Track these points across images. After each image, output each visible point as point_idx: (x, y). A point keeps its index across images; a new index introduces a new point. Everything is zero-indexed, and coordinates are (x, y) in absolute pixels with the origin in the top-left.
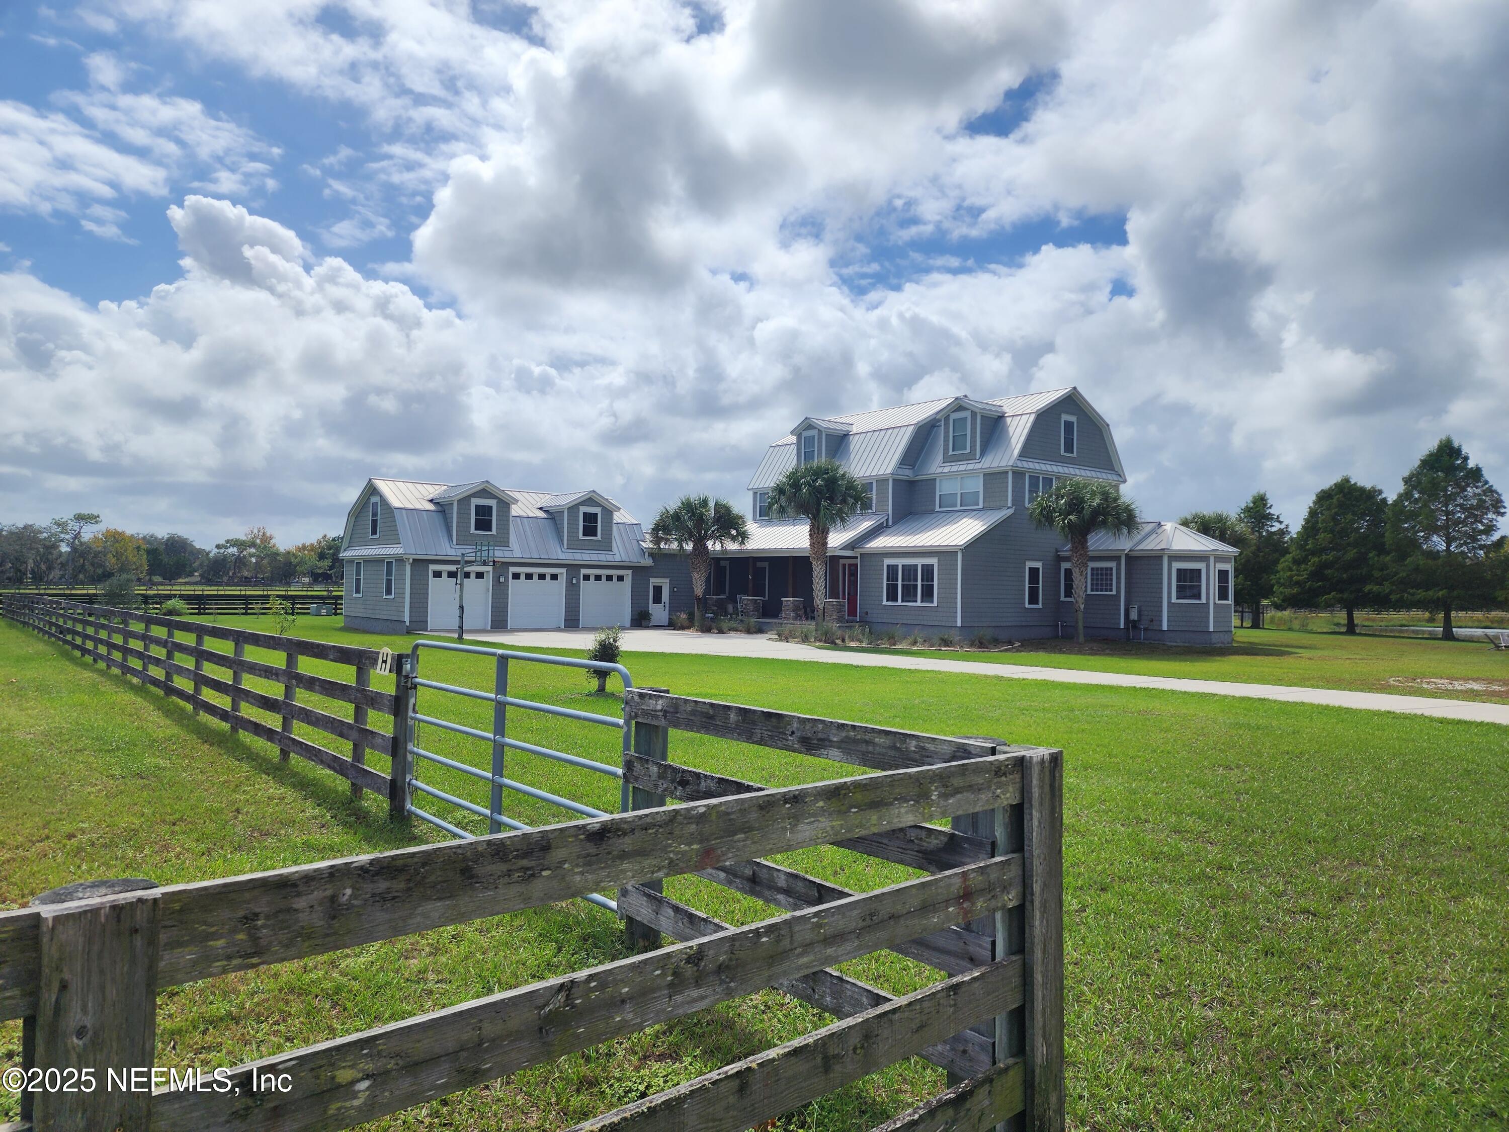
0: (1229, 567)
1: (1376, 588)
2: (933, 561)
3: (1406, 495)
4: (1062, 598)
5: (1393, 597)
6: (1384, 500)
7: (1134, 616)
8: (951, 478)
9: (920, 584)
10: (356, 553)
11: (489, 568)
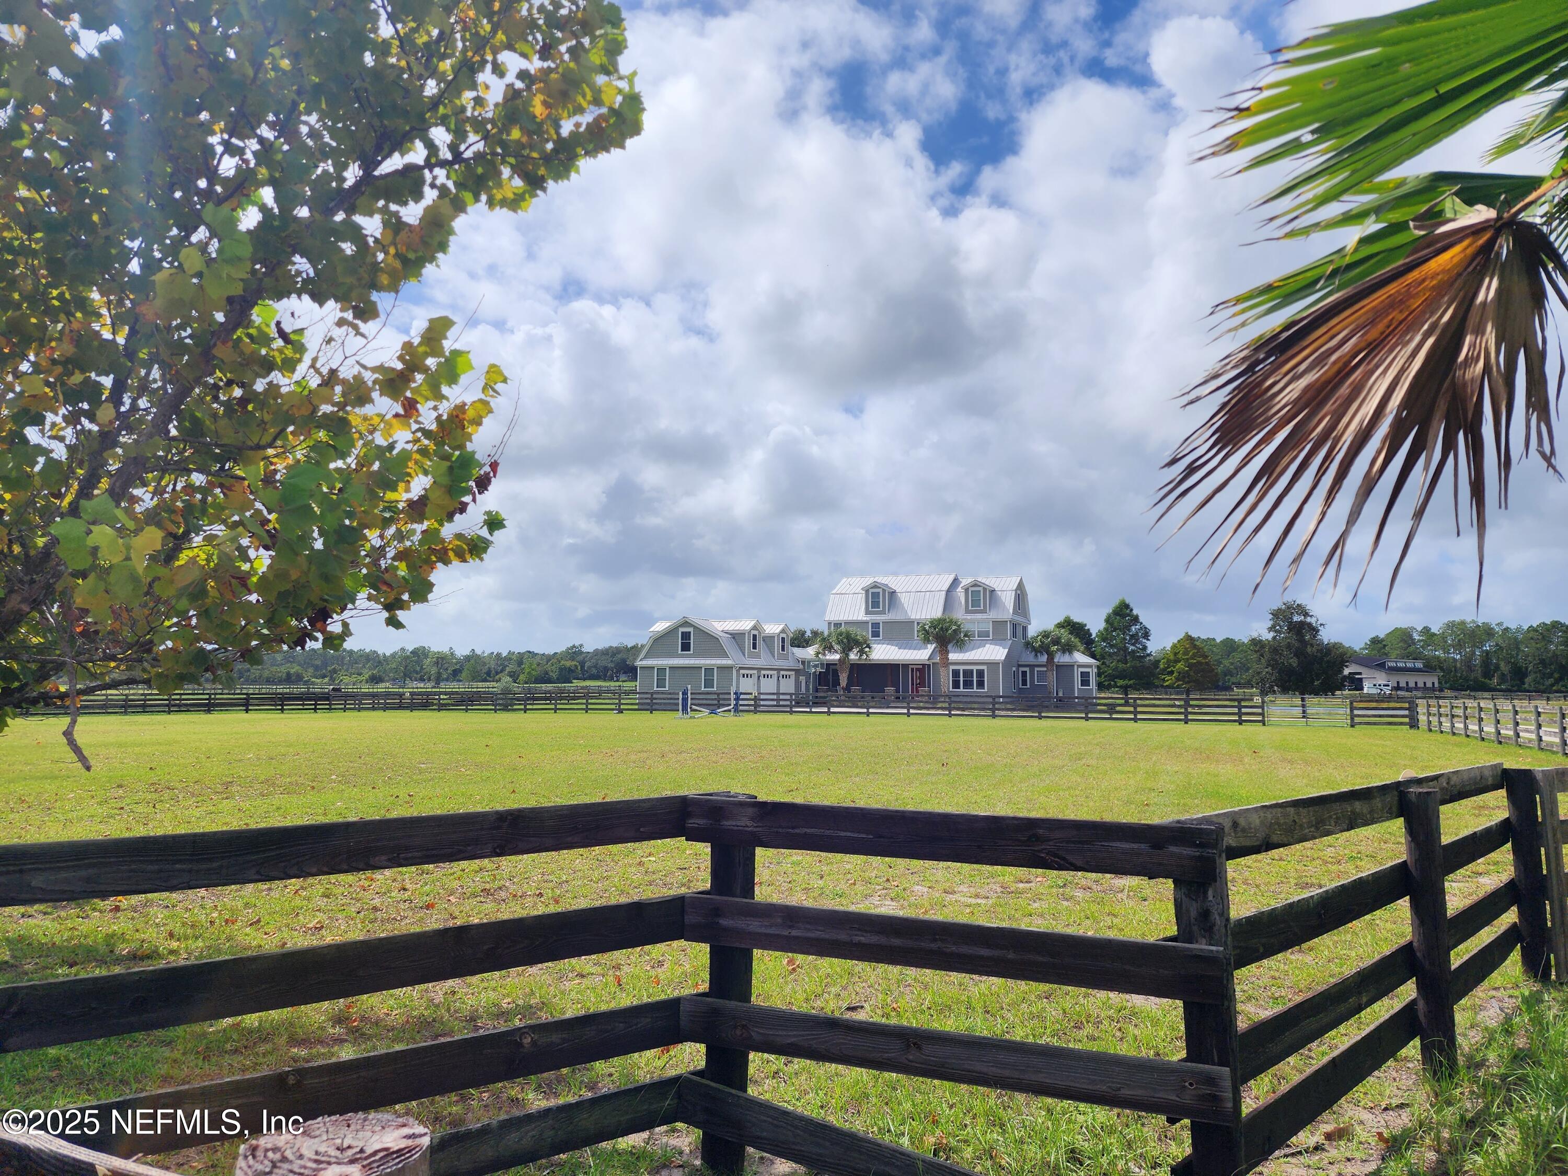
2: (984, 668)
4: (1021, 686)
7: (1061, 695)
8: (972, 621)
9: (975, 679)
10: (660, 662)
11: (755, 672)
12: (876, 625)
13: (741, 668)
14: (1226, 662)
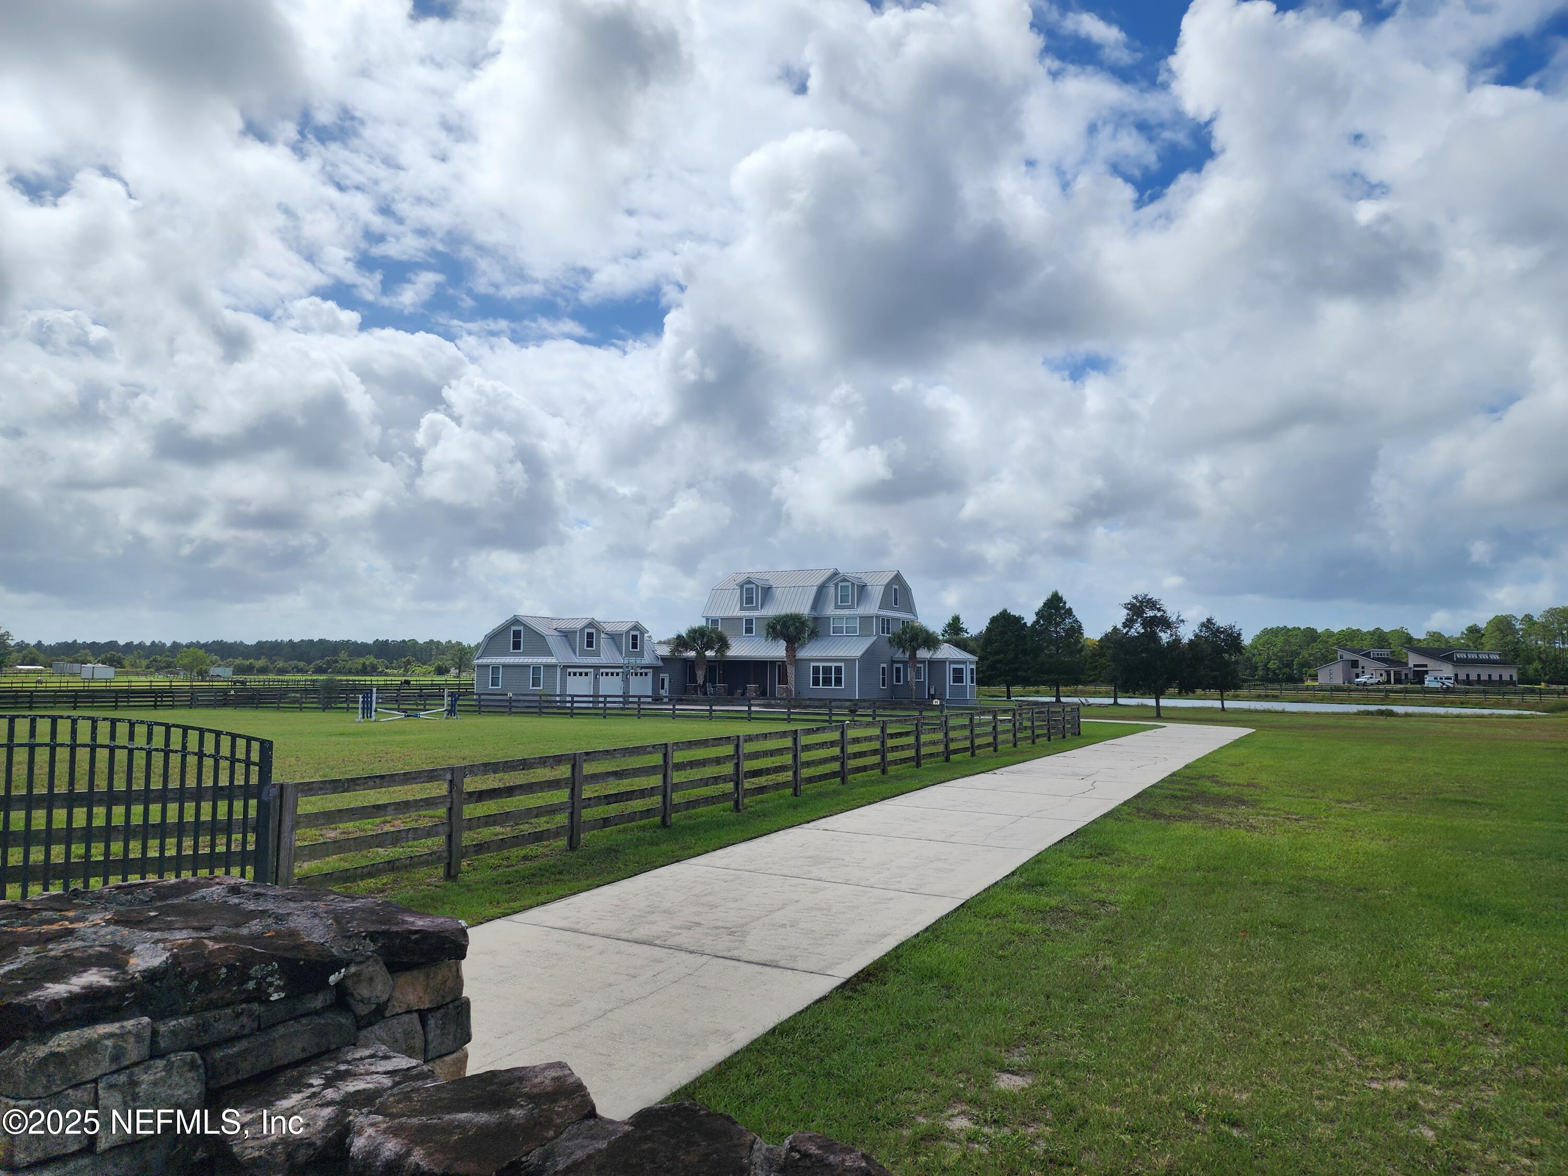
0: (974, 667)
1: (1024, 674)
2: (842, 664)
3: (1037, 622)
4: (894, 683)
5: (1032, 680)
6: (1025, 623)
7: (932, 692)
8: (841, 618)
9: (833, 676)
10: (494, 661)
11: (592, 670)
12: (749, 621)
13: (566, 667)
14: (1305, 653)
